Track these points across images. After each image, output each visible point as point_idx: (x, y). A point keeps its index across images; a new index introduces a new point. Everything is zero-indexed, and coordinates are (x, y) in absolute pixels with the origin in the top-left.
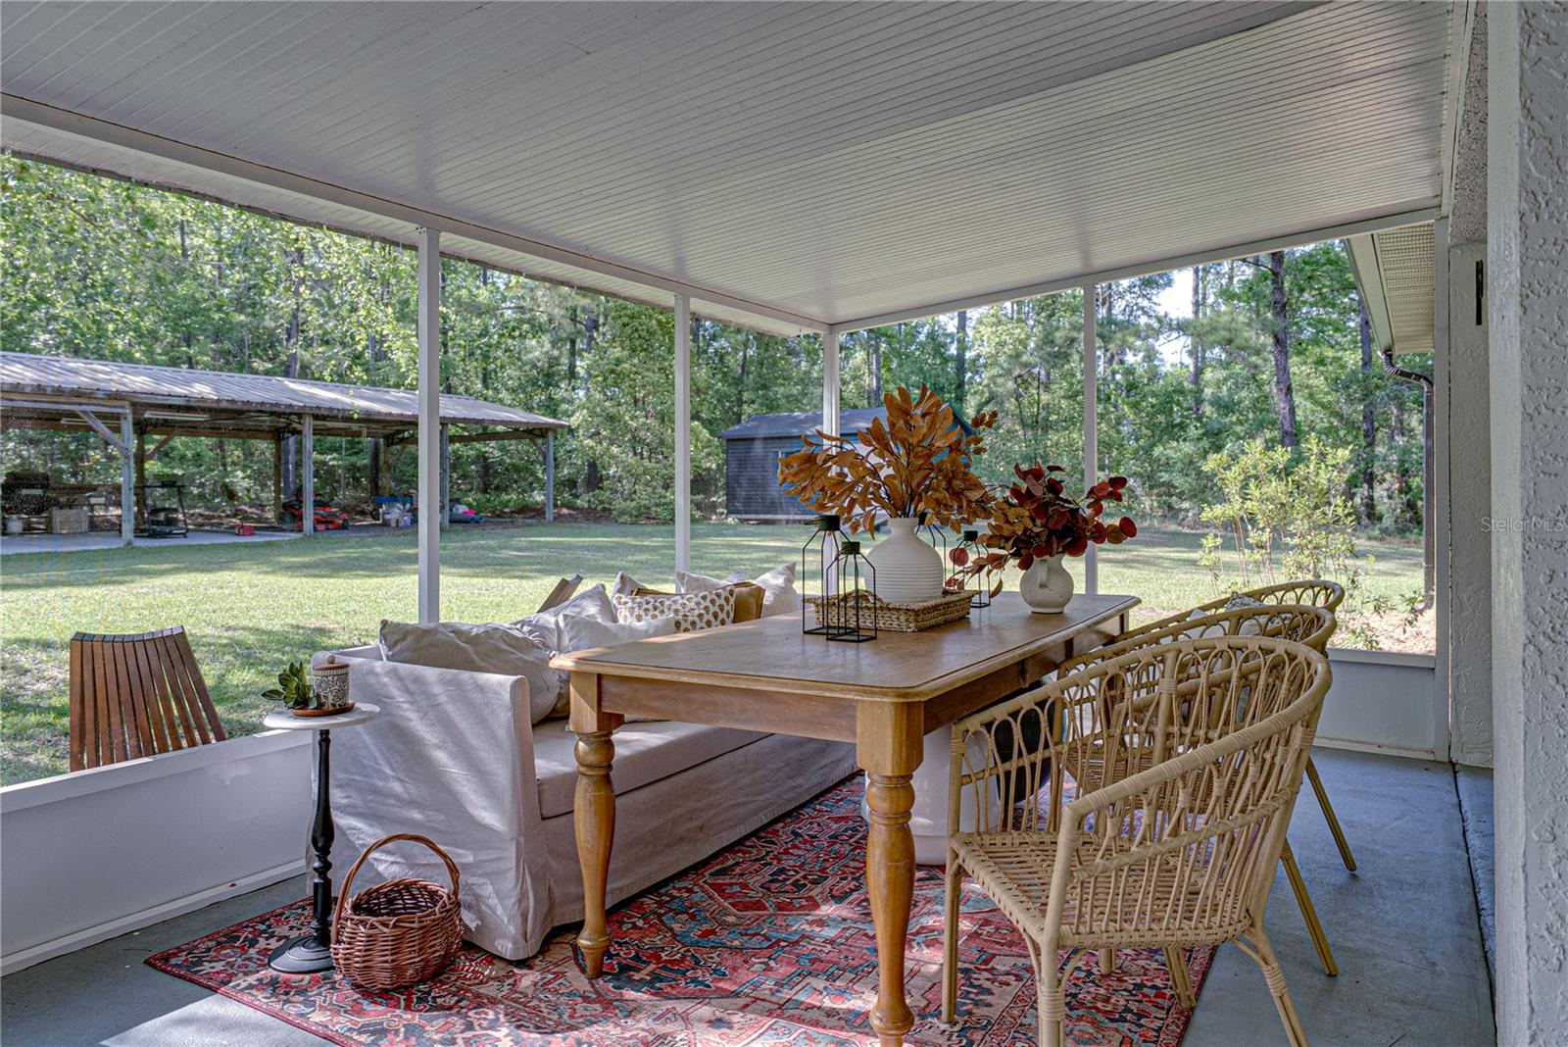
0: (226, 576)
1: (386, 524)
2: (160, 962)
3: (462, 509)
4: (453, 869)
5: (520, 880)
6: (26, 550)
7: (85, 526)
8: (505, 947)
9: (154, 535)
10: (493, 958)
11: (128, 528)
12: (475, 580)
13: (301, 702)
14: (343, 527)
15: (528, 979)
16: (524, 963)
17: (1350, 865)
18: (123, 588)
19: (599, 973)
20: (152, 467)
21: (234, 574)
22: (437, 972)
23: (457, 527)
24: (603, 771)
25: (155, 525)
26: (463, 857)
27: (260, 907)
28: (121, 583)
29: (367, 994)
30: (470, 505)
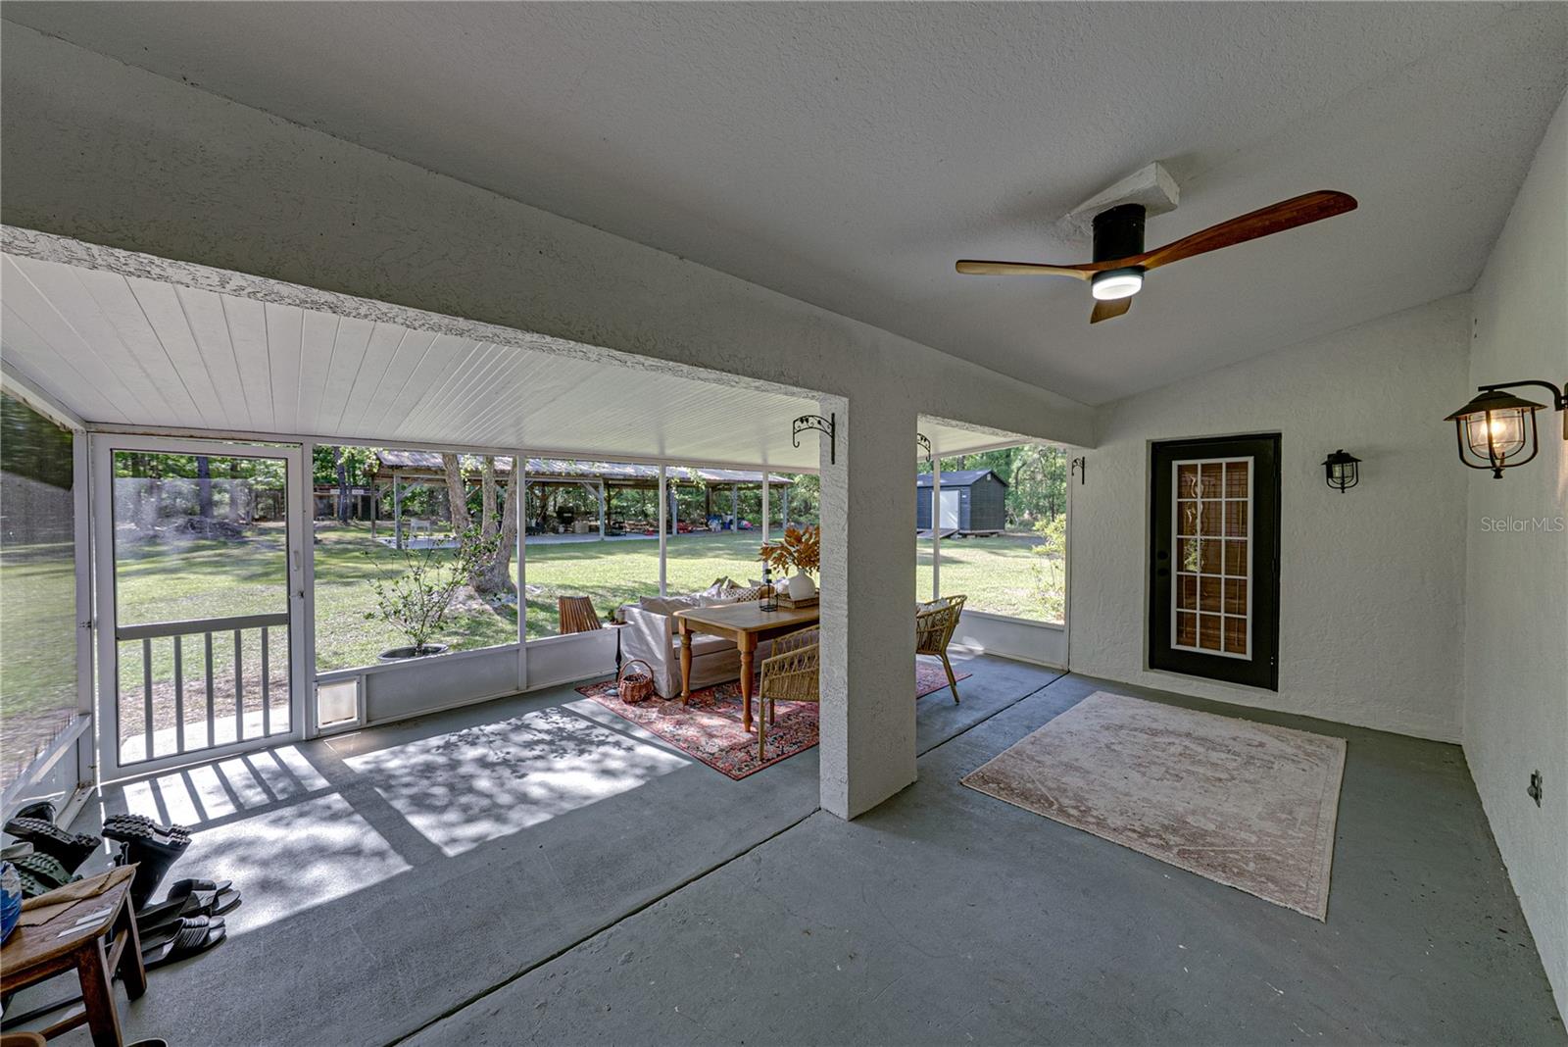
0: (635, 556)
1: (710, 530)
2: (578, 690)
3: (744, 523)
4: (652, 672)
5: (668, 676)
6: (564, 542)
7: (587, 529)
8: (664, 694)
9: (613, 535)
10: (661, 697)
11: (602, 532)
12: (735, 562)
13: (613, 620)
14: (691, 532)
15: (667, 703)
16: (669, 700)
17: (957, 700)
18: (596, 561)
19: (686, 704)
20: (614, 502)
21: (639, 555)
22: (646, 699)
23: (741, 532)
24: (688, 647)
25: (615, 530)
26: (654, 668)
27: (607, 679)
28: (596, 558)
29: (626, 703)
30: (749, 521)
